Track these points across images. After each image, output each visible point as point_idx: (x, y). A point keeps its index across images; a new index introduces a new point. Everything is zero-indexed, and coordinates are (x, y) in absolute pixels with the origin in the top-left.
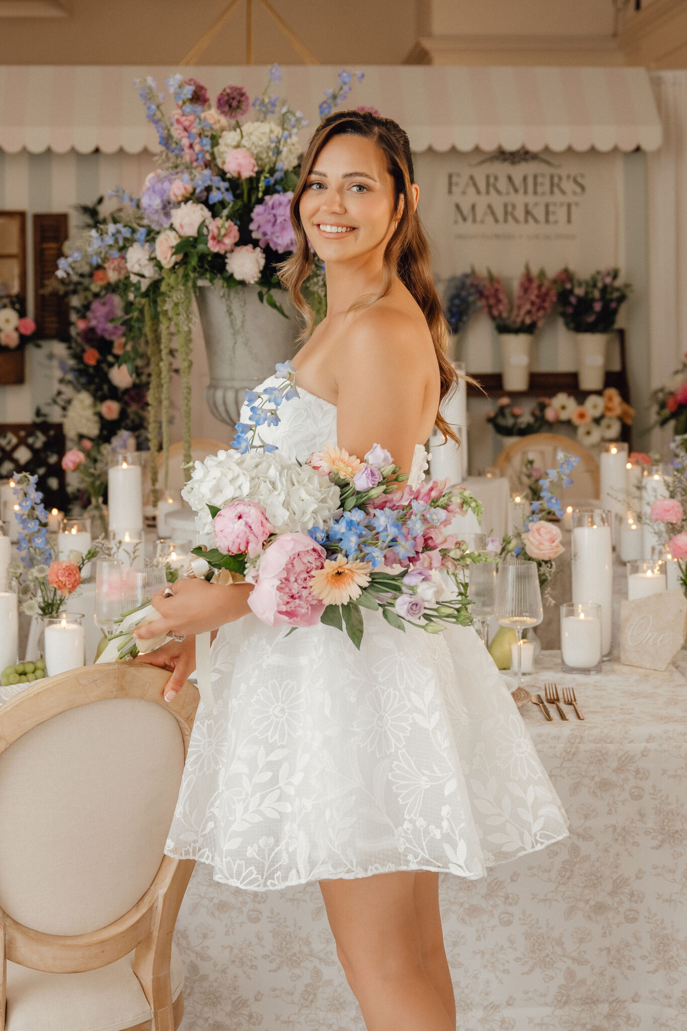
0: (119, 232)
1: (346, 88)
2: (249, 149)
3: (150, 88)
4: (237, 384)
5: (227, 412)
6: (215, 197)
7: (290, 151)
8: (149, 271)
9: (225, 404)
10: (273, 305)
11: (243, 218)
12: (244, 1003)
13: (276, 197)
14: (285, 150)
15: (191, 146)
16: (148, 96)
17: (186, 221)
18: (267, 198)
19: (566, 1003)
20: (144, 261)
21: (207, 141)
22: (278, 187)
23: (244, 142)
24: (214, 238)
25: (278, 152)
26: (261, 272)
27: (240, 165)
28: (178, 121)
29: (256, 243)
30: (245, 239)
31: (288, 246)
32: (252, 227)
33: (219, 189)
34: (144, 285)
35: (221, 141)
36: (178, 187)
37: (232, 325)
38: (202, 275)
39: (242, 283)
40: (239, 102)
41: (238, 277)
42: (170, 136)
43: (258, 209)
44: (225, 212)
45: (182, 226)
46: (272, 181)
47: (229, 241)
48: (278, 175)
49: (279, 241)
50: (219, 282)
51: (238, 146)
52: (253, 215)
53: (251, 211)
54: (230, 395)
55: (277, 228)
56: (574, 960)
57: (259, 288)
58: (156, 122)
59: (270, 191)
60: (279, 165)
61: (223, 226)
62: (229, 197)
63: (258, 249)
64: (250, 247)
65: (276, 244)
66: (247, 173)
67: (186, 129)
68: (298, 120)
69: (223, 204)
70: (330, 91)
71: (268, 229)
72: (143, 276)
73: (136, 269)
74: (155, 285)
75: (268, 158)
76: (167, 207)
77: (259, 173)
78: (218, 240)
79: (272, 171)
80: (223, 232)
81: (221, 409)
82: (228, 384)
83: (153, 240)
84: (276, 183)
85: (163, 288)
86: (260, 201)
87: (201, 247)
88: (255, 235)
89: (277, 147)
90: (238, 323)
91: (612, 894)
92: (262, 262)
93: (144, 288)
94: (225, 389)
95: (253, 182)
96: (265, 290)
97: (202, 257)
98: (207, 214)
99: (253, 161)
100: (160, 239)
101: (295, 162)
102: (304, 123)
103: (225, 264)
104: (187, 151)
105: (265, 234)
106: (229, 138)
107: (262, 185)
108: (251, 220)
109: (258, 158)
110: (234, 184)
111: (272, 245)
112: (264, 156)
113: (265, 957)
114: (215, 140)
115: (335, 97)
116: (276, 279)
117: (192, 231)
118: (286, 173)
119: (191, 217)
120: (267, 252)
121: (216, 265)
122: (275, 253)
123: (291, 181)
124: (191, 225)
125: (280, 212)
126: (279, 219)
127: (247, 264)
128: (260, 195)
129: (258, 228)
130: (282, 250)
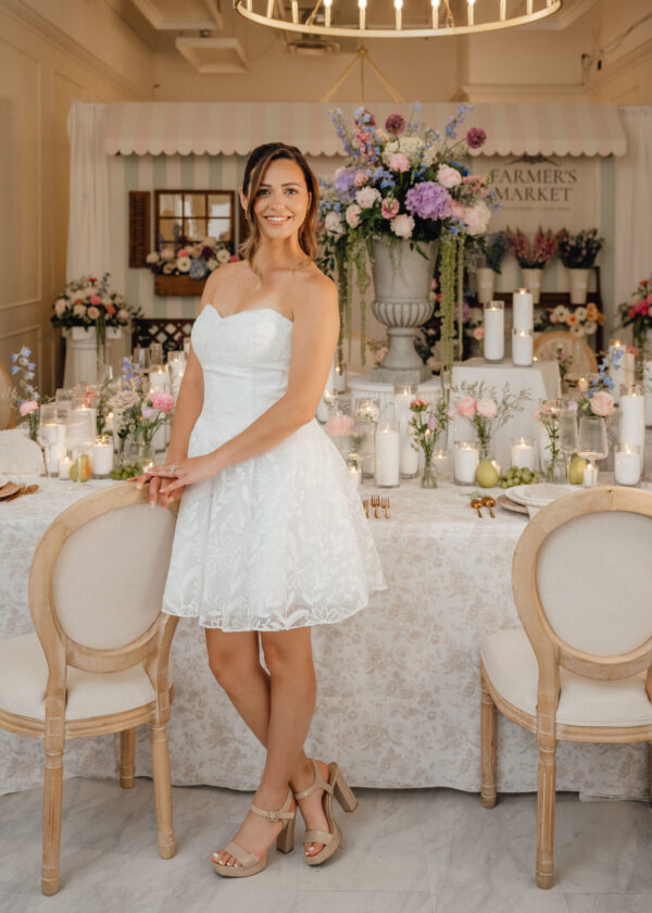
0: (323, 205)
1: (462, 116)
2: (404, 154)
3: (339, 116)
4: (394, 301)
5: (387, 318)
6: (385, 184)
7: (429, 155)
8: (340, 230)
9: (386, 313)
10: (420, 252)
11: (401, 197)
13: (422, 184)
14: (426, 155)
15: (366, 152)
16: (338, 121)
17: (365, 199)
18: (418, 186)
20: (337, 223)
21: (377, 149)
22: (422, 178)
23: (401, 149)
24: (385, 210)
25: (422, 156)
26: (413, 231)
27: (399, 164)
28: (358, 137)
29: (408, 213)
30: (403, 211)
31: (429, 215)
32: (406, 203)
33: (387, 179)
34: (337, 237)
35: (386, 149)
36: (359, 178)
37: (393, 263)
38: (376, 233)
39: (401, 238)
40: (399, 124)
41: (398, 234)
42: (351, 146)
43: (410, 192)
44: (391, 194)
45: (362, 202)
46: (419, 174)
47: (395, 211)
48: (422, 171)
49: (423, 211)
50: (386, 238)
51: (397, 152)
52: (407, 195)
53: (406, 192)
55: (422, 203)
57: (410, 242)
58: (342, 137)
59: (418, 180)
60: (423, 164)
61: (392, 203)
62: (393, 184)
63: (411, 217)
64: (405, 215)
65: (422, 213)
66: (404, 169)
67: (363, 142)
68: (437, 137)
69: (388, 188)
70: (452, 118)
71: (415, 203)
72: (336, 233)
73: (333, 228)
74: (344, 238)
75: (415, 159)
76: (352, 190)
77: (411, 169)
78: (388, 210)
79: (419, 168)
80: (390, 205)
81: (384, 316)
82: (388, 300)
83: (345, 210)
84: (422, 175)
85: (349, 240)
86: (412, 187)
87: (377, 216)
88: (408, 208)
89: (421, 153)
90: (397, 262)
92: (414, 225)
93: (336, 240)
94: (386, 303)
95: (408, 174)
96: (414, 242)
97: (377, 222)
98: (379, 194)
99: (407, 162)
100: (349, 210)
101: (431, 163)
102: (441, 138)
103: (390, 226)
104: (364, 155)
105: (414, 207)
106: (391, 147)
107: (413, 177)
108: (405, 199)
109: (410, 160)
110: (396, 175)
111: (420, 215)
112: (413, 158)
114: (382, 149)
115: (455, 122)
116: (421, 235)
117: (369, 205)
118: (427, 169)
119: (368, 196)
120: (417, 218)
121: (384, 227)
122: (422, 219)
123: (430, 174)
124: (368, 201)
125: (425, 193)
126: (424, 199)
127: (403, 226)
128: (411, 183)
129: (411, 203)
130: (425, 218)
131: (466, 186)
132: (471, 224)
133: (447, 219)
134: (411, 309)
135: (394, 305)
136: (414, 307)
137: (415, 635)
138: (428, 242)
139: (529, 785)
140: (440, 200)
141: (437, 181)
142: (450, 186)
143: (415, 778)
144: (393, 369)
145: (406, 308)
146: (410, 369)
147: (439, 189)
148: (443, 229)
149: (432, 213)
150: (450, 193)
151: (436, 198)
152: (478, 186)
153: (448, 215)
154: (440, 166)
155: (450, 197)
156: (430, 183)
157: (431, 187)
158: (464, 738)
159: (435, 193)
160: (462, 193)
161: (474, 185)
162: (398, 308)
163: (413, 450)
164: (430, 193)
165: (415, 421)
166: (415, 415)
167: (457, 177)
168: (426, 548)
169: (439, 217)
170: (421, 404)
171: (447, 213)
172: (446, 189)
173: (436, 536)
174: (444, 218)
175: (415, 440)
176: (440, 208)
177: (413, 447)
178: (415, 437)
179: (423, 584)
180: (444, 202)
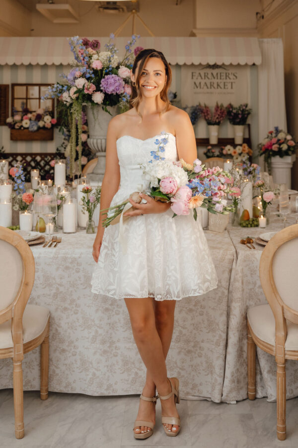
0: (58, 87)
1: (134, 41)
2: (101, 61)
3: (72, 41)
4: (97, 137)
5: (94, 146)
6: (88, 75)
7: (114, 61)
9: (93, 144)
10: (107, 111)
11: (98, 84)
12: (72, 342)
13: (109, 76)
14: (113, 61)
16: (71, 43)
18: (106, 77)
19: (179, 342)
20: (67, 97)
21: (88, 58)
22: (110, 73)
23: (100, 58)
24: (86, 89)
25: (110, 61)
26: (104, 100)
27: (97, 65)
28: (80, 52)
29: (101, 91)
30: (98, 89)
31: (112, 92)
32: (101, 86)
33: (89, 73)
34: (68, 104)
35: (92, 58)
36: (78, 74)
37: (94, 117)
38: (84, 102)
39: (97, 104)
40: (97, 45)
41: (95, 102)
43: (103, 80)
44: (92, 81)
45: (78, 85)
46: (108, 70)
48: (110, 69)
50: (90, 104)
51: (98, 59)
52: (101, 82)
53: (101, 80)
54: (95, 141)
55: (108, 86)
56: (182, 327)
57: (102, 106)
58: (74, 52)
59: (107, 74)
60: (111, 66)
61: (89, 85)
62: (93, 76)
63: (102, 93)
64: (100, 92)
65: (108, 91)
66: (99, 68)
67: (82, 54)
68: (115, 51)
69: (91, 78)
70: (129, 42)
71: (105, 86)
72: (67, 102)
73: (65, 99)
74: (71, 104)
75: (107, 63)
76: (75, 78)
77: (103, 68)
78: (88, 89)
79: (108, 68)
80: (89, 87)
81: (92, 145)
82: (94, 137)
83: (69, 90)
84: (109, 71)
85: (73, 106)
86: (104, 77)
87: (83, 92)
88: (102, 88)
89: (110, 60)
90: (96, 117)
91: (195, 306)
92: (103, 97)
93: (68, 106)
94: (94, 139)
95: (102, 70)
96: (104, 107)
97: (84, 95)
98: (87, 81)
99: (101, 64)
100: (71, 89)
101: (117, 65)
102: (117, 52)
103: (91, 98)
104: (82, 61)
105: (104, 88)
106: (95, 57)
107: (104, 72)
108: (101, 83)
109: (103, 63)
110: (95, 72)
111: (107, 92)
112: (106, 63)
113: (80, 326)
114: (90, 57)
115: (131, 44)
116: (108, 103)
117: (81, 87)
118: (113, 68)
119: (81, 82)
120: (106, 95)
121: (89, 98)
122: (108, 94)
123: (114, 71)
124: (81, 85)
125: (109, 81)
126: (109, 83)
127: (98, 98)
128: (103, 75)
129: (103, 86)
130: (110, 93)
133: (122, 94)
135: (97, 140)
137: (66, 309)
138: (112, 106)
139: (126, 391)
140: (117, 84)
141: (117, 75)
142: (125, 77)
143: (65, 387)
144: (97, 174)
147: (117, 78)
148: (120, 99)
149: (114, 90)
150: (124, 80)
151: (115, 83)
153: (122, 92)
154: (120, 66)
155: (124, 83)
156: (113, 75)
157: (113, 77)
158: (91, 366)
159: (115, 80)
162: (99, 141)
163: (82, 213)
164: (112, 81)
165: (84, 198)
166: (85, 195)
167: (129, 72)
168: (72, 263)
169: (117, 93)
170: (88, 189)
171: (122, 91)
172: (122, 78)
173: (77, 256)
174: (120, 93)
175: (83, 208)
176: (117, 88)
177: (82, 211)
178: (84, 206)
179: (70, 282)
180: (120, 85)
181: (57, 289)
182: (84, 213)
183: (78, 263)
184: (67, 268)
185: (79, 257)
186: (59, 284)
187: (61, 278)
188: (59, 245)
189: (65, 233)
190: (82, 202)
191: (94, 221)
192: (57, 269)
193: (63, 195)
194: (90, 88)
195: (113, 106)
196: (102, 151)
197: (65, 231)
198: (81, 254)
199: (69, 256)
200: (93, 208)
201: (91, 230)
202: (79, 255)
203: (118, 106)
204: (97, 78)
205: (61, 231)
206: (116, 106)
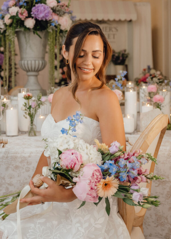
5: (25, 67)
6: (21, 4)
8: (3, 27)
9: (24, 64)
10: (38, 35)
11: (29, 11)
13: (39, 5)
17: (13, 11)
18: (37, 5)
20: (2, 24)
22: (39, 3)
24: (20, 14)
26: (34, 25)
29: (33, 17)
30: (29, 16)
31: (42, 18)
32: (32, 13)
33: (22, 1)
36: (11, 3)
37: (26, 41)
38: (17, 27)
39: (29, 29)
41: (28, 26)
43: (33, 8)
45: (12, 13)
49: (39, 16)
53: (31, 8)
54: (26, 62)
55: (38, 13)
57: (33, 30)
59: (37, 3)
61: (23, 10)
62: (25, 4)
63: (33, 19)
64: (31, 18)
65: (39, 17)
71: (36, 13)
72: (1, 29)
74: (5, 31)
76: (8, 8)
81: (23, 66)
82: (25, 59)
83: (4, 17)
84: (39, 1)
85: (7, 32)
86: (34, 6)
88: (33, 15)
90: (28, 40)
92: (35, 22)
93: (2, 32)
95: (32, 1)
96: (35, 31)
100: (6, 17)
103: (24, 23)
105: (35, 15)
107: (34, 2)
108: (31, 11)
111: (37, 18)
116: (38, 28)
117: (15, 14)
119: (14, 10)
120: (36, 20)
122: (38, 20)
123: (43, 1)
124: (14, 12)
125: (39, 8)
126: (39, 10)
127: (30, 23)
128: (34, 4)
129: (34, 13)
130: (40, 19)
131: (59, 6)
132: (62, 25)
133: (50, 20)
134: (35, 63)
136: (37, 62)
138: (41, 31)
140: (46, 11)
141: (46, 4)
142: (52, 6)
145: (33, 62)
146: (36, 90)
147: (46, 6)
148: (49, 25)
149: (43, 17)
150: (52, 9)
151: (45, 10)
152: (65, 7)
153: (50, 19)
155: (51, 11)
156: (43, 4)
157: (42, 6)
159: (44, 8)
160: (57, 9)
161: (63, 6)
162: (29, 62)
163: (24, 118)
164: (42, 8)
165: (26, 104)
166: (26, 101)
167: (55, 2)
168: (21, 162)
169: (46, 19)
170: (29, 96)
171: (50, 17)
172: (50, 7)
173: (27, 155)
174: (48, 20)
175: (26, 113)
176: (47, 15)
177: (24, 116)
178: (26, 111)
179: (20, 181)
180: (48, 12)
181: (7, 189)
182: (26, 118)
183: (28, 163)
184: (17, 167)
185: (29, 157)
186: (8, 184)
187: (11, 178)
188: (6, 146)
189: (8, 136)
190: (24, 107)
191: (35, 125)
192: (7, 169)
193: (5, 103)
194: (23, 13)
195: (43, 31)
196: (32, 71)
197: (8, 134)
198: (31, 153)
199: (19, 155)
200: (34, 113)
201: (33, 134)
202: (29, 154)
203: (47, 31)
204: (28, 7)
205: (4, 135)
206: (46, 30)
